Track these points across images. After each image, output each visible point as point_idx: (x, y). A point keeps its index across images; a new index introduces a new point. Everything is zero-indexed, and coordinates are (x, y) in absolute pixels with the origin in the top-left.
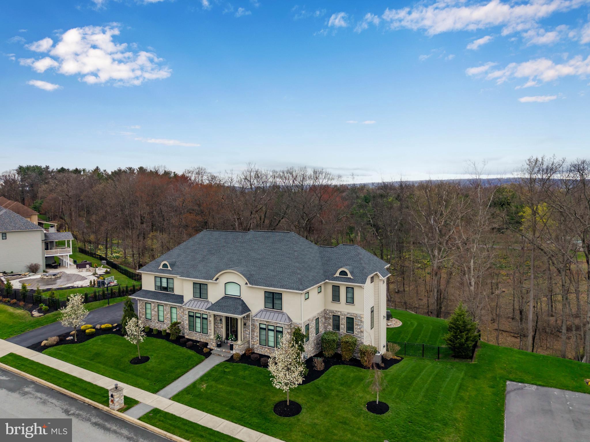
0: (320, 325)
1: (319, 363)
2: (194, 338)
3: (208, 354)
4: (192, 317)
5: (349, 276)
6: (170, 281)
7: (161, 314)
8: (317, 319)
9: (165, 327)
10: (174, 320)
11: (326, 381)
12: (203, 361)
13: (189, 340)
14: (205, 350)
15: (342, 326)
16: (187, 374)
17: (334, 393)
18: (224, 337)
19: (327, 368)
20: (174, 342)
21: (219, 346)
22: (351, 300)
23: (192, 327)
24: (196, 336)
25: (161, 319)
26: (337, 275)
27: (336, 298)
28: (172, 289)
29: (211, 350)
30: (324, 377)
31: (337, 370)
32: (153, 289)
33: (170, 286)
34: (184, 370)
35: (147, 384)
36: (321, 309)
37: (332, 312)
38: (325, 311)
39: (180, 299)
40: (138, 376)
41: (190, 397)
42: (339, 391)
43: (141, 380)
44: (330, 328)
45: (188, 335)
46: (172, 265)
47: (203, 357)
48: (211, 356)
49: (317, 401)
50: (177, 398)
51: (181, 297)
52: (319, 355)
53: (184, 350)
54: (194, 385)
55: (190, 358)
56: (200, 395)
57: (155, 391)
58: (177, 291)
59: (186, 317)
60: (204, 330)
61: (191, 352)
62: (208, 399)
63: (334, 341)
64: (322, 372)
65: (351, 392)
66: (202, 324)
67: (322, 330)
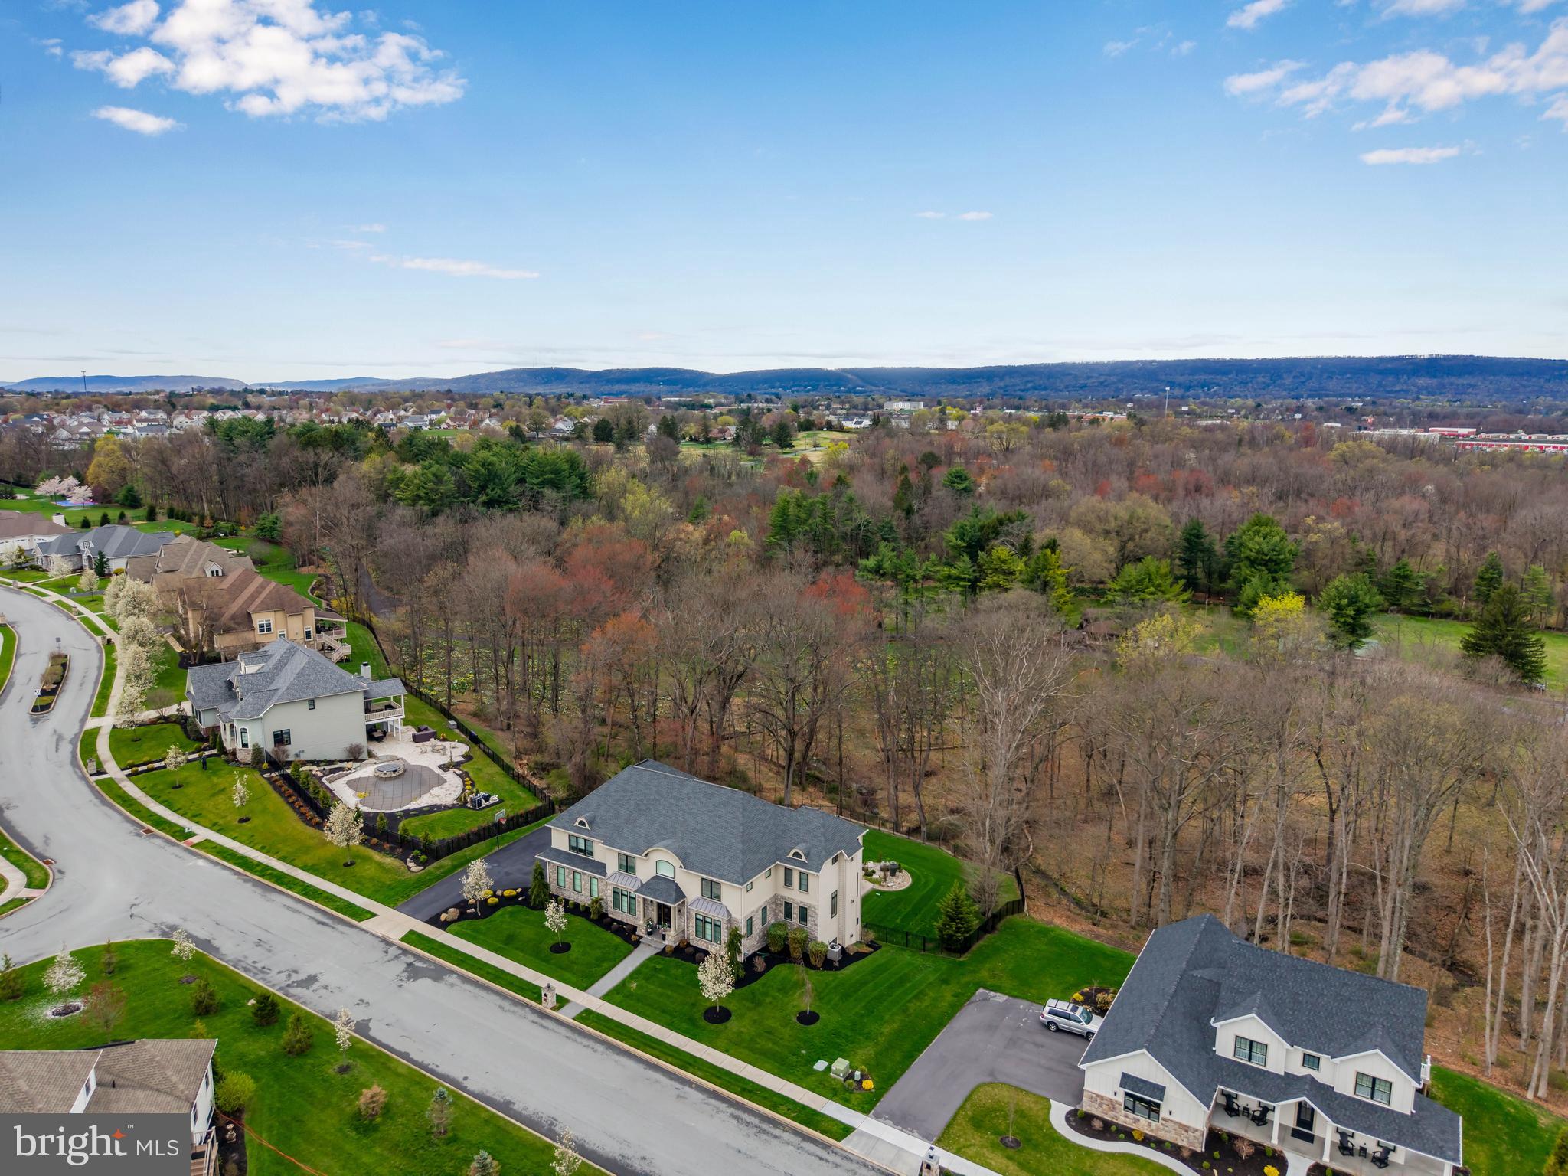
0: (768, 913)
1: (759, 964)
2: (620, 919)
3: (637, 944)
4: (616, 893)
5: (804, 859)
6: (588, 843)
7: (578, 882)
8: (765, 909)
9: (584, 900)
10: (595, 895)
11: (764, 985)
12: (631, 952)
13: (614, 920)
14: (633, 937)
15: (794, 916)
16: (615, 969)
17: (768, 1000)
18: (655, 921)
19: (768, 968)
20: (595, 922)
21: (649, 934)
22: (804, 887)
23: (617, 904)
24: (621, 915)
25: (578, 888)
26: (791, 855)
27: (788, 882)
28: (592, 854)
29: (641, 937)
30: (762, 980)
31: (781, 971)
32: (566, 848)
33: (589, 848)
34: (611, 964)
35: (574, 979)
36: (771, 895)
37: (784, 898)
38: (776, 896)
39: (601, 868)
40: (562, 969)
41: (619, 998)
42: (774, 998)
43: (567, 975)
44: (781, 916)
45: (613, 913)
46: (591, 823)
47: (631, 947)
48: (641, 947)
49: (749, 1009)
50: (608, 997)
51: (603, 866)
52: (764, 949)
53: (608, 935)
54: (623, 984)
55: (616, 948)
56: (630, 995)
57: (584, 989)
58: (598, 856)
59: (610, 893)
60: (632, 911)
61: (617, 940)
62: (638, 1000)
63: (780, 936)
64: (761, 974)
65: (786, 1000)
66: (630, 904)
67: (771, 920)
